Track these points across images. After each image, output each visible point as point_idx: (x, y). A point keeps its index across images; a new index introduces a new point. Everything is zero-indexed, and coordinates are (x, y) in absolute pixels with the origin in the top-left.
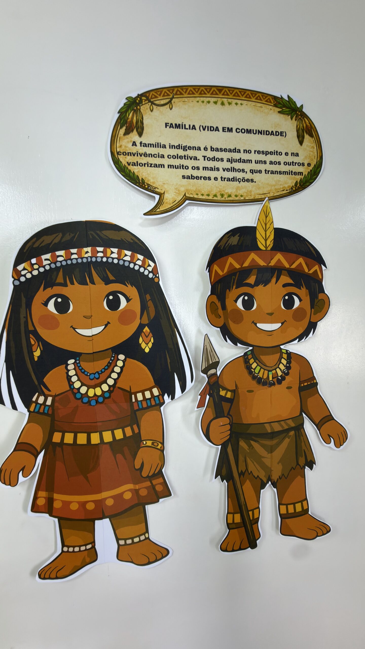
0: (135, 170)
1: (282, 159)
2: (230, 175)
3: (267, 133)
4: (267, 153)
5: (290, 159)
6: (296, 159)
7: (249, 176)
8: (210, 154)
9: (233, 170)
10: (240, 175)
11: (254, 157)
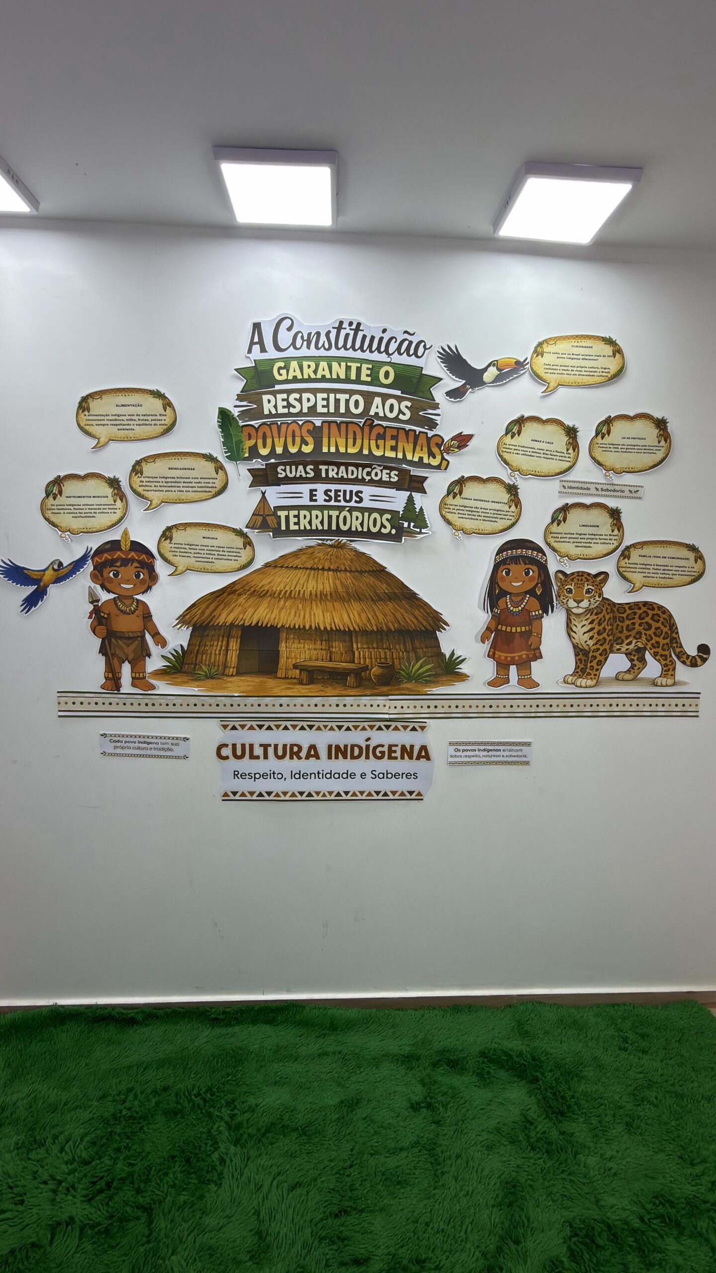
0: (625, 574)
1: (687, 569)
2: (663, 576)
3: (681, 559)
4: (680, 567)
5: (690, 569)
6: (693, 570)
7: (671, 576)
8: (656, 567)
9: (665, 574)
10: (667, 576)
11: (674, 568)
